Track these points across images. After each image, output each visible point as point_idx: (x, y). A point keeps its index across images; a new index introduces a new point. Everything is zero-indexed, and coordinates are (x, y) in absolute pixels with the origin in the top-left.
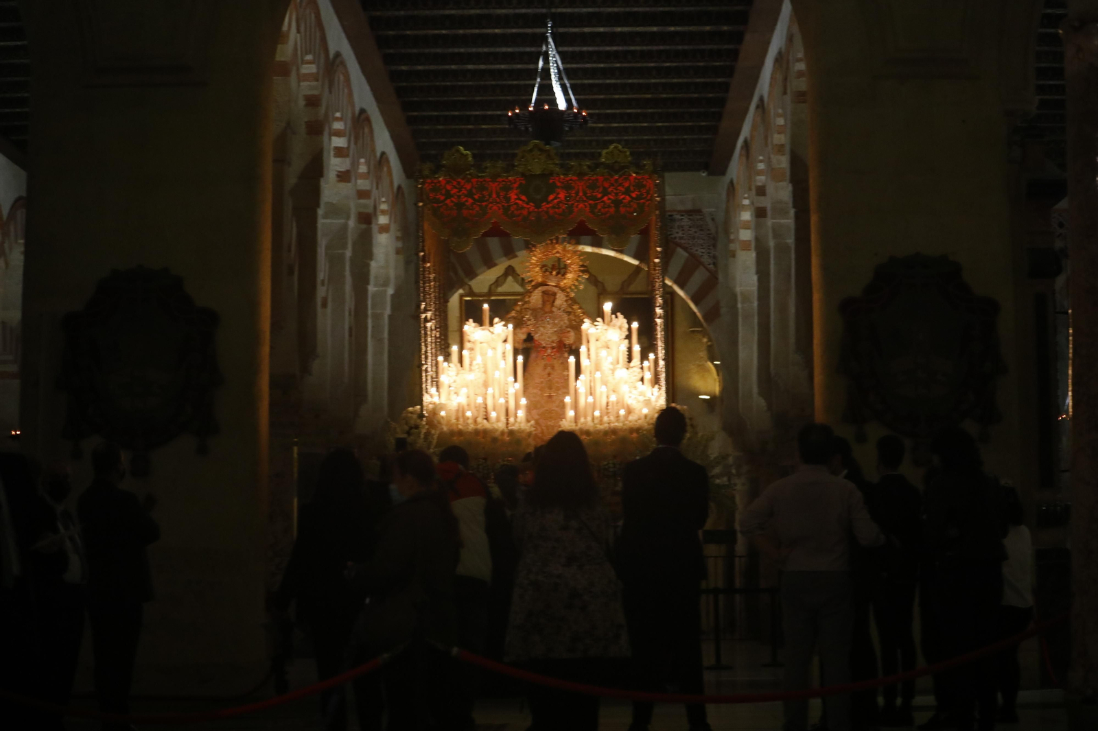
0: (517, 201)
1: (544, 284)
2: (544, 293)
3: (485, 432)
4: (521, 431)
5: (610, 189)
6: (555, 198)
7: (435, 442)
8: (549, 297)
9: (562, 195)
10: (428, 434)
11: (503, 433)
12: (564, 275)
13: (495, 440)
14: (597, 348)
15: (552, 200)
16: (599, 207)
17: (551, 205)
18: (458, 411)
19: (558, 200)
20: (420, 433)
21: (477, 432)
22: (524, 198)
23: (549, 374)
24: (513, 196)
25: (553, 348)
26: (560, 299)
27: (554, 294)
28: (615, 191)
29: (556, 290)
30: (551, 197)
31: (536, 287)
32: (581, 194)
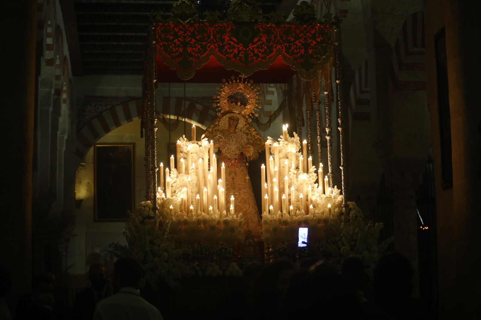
0: (229, 42)
1: (230, 112)
2: (230, 118)
3: (205, 221)
4: (233, 221)
5: (300, 35)
6: (259, 41)
7: (168, 230)
8: (234, 121)
9: (264, 39)
10: (161, 224)
11: (219, 223)
12: (245, 105)
13: (213, 228)
14: (280, 159)
15: (257, 42)
16: (293, 48)
17: (255, 45)
18: (181, 205)
19: (261, 42)
20: (156, 222)
21: (199, 222)
22: (235, 39)
23: (233, 179)
24: (227, 38)
25: (235, 159)
26: (242, 124)
27: (238, 120)
28: (304, 37)
29: (239, 116)
30: (256, 40)
31: (224, 114)
32: (278, 38)
